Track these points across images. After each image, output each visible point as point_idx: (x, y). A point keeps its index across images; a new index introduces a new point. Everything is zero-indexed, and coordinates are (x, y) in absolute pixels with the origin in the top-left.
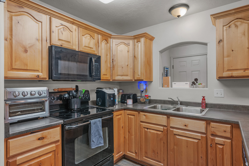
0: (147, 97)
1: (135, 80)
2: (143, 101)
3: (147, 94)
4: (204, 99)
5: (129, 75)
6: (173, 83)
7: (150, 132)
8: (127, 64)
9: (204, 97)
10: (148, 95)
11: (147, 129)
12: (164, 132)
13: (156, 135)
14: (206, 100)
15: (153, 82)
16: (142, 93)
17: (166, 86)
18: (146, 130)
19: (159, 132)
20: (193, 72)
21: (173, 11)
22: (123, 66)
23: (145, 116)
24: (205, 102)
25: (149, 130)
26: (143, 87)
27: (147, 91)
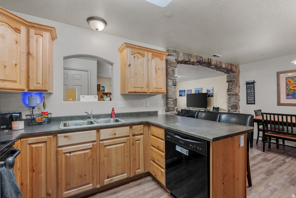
0: (47, 115)
1: (29, 91)
2: (41, 120)
3: (45, 111)
4: (113, 110)
5: (19, 82)
6: (81, 96)
7: (74, 155)
8: (14, 63)
9: (113, 108)
10: (47, 112)
11: (70, 153)
12: (93, 149)
13: (84, 155)
14: (115, 111)
15: (52, 95)
16: (34, 110)
17: (71, 99)
18: (68, 155)
19: (87, 150)
20: (75, 86)
21: (92, 22)
22: (6, 64)
23: (66, 137)
24: (115, 112)
25: (72, 154)
26: (36, 101)
27: (45, 107)
